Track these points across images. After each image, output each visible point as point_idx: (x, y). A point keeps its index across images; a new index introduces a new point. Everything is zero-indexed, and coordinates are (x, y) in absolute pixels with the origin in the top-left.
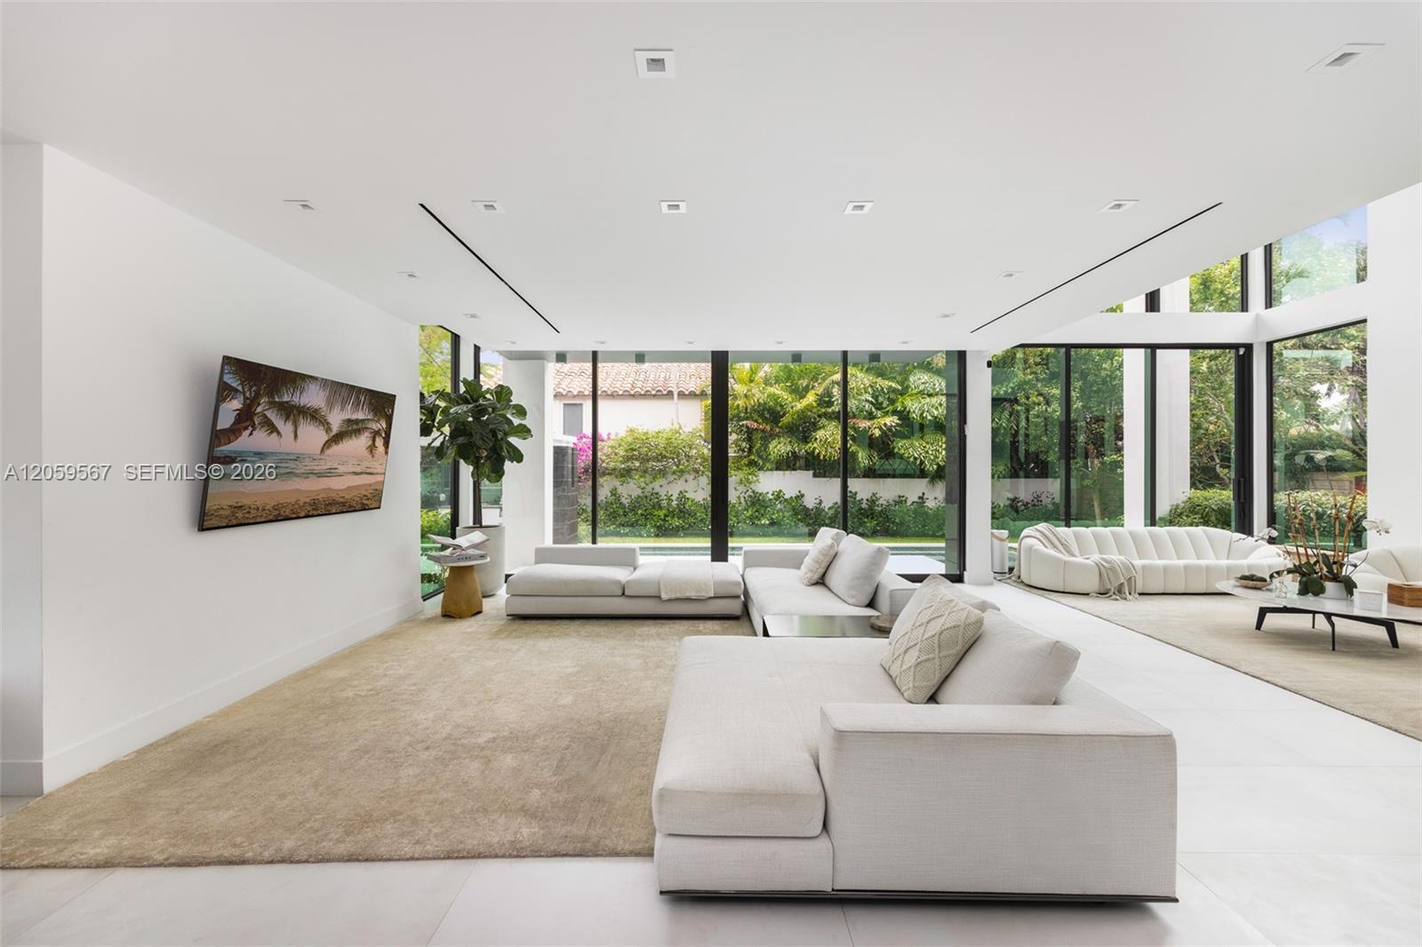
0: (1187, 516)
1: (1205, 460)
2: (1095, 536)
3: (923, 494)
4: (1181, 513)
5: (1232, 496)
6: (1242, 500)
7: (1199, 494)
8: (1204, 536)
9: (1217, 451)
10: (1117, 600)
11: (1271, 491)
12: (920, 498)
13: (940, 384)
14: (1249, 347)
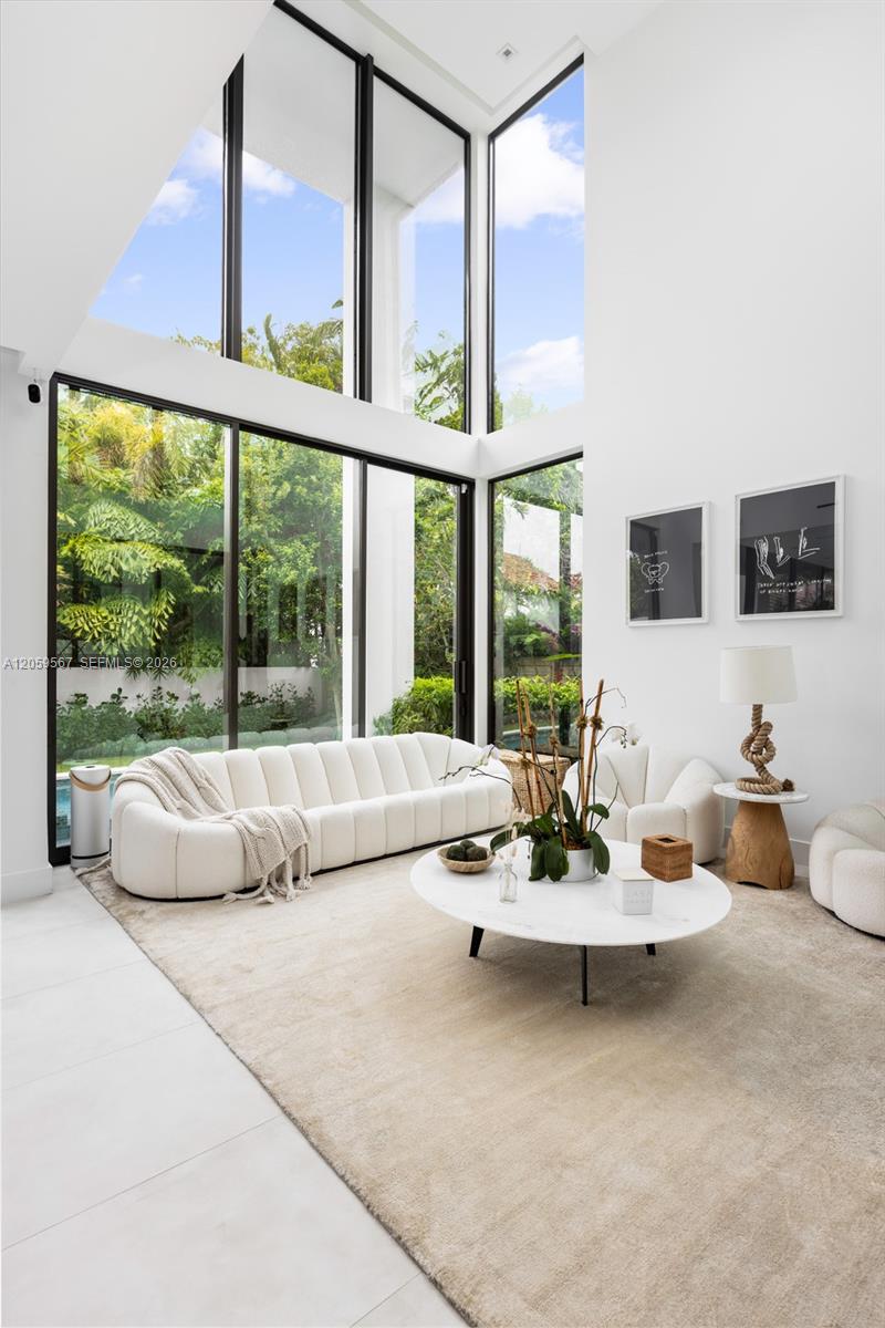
0: (409, 715)
1: (435, 642)
2: (265, 765)
3: (120, 690)
4: (403, 711)
5: (453, 685)
6: (464, 691)
7: (422, 682)
8: (420, 749)
9: (446, 633)
10: (268, 903)
11: (491, 677)
12: (114, 696)
13: (136, 524)
14: (471, 483)
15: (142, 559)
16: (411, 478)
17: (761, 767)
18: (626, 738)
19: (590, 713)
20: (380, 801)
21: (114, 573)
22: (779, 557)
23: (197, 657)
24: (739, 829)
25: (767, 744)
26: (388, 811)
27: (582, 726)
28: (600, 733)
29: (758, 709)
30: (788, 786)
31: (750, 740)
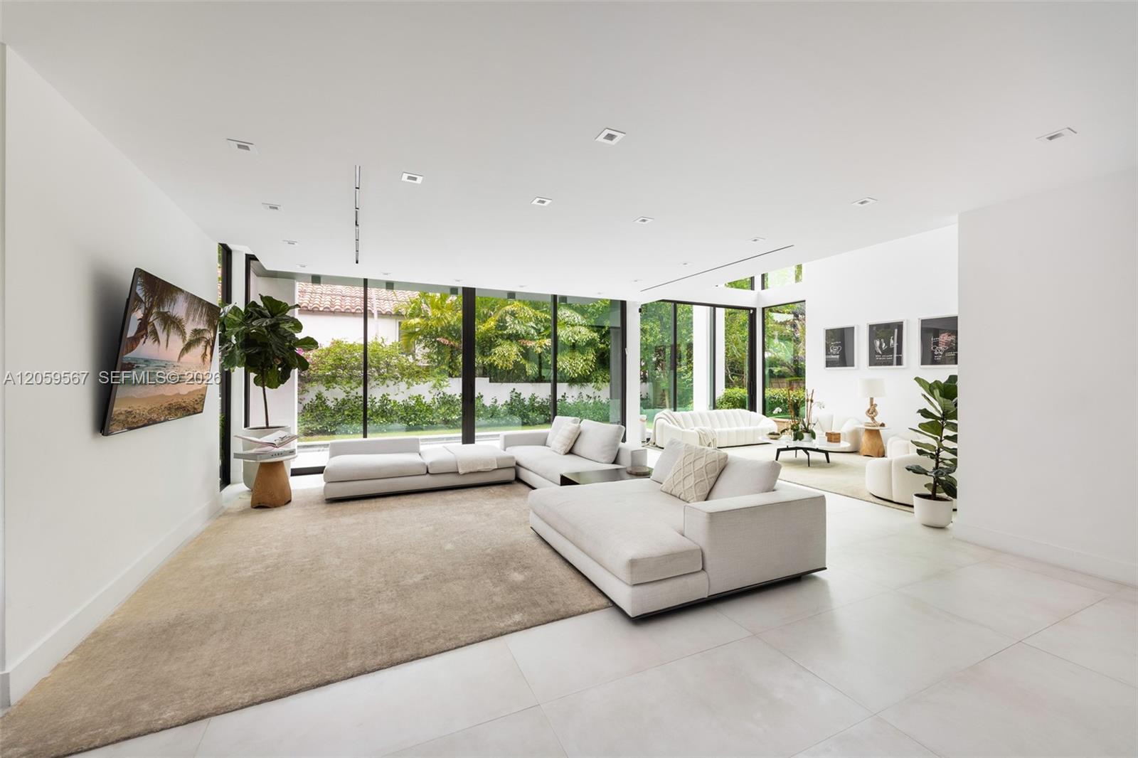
3: (565, 394)
5: (747, 392)
6: (751, 394)
11: (763, 388)
12: (563, 396)
13: (578, 318)
14: (755, 310)
15: (585, 334)
16: (724, 309)
17: (873, 419)
18: (822, 406)
19: (810, 398)
20: (735, 428)
21: (573, 341)
22: (883, 347)
23: (600, 378)
24: (864, 439)
25: (874, 411)
26: (737, 431)
27: (808, 401)
28: (813, 404)
29: (872, 399)
30: (883, 425)
31: (869, 411)
